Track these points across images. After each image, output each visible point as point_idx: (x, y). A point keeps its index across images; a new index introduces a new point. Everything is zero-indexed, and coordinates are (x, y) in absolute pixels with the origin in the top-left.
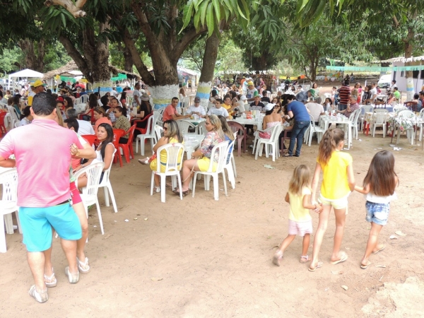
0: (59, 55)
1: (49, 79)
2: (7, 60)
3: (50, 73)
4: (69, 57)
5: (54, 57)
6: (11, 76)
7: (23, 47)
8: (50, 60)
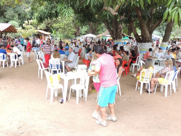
0: (102, 28)
1: (98, 38)
2: (83, 30)
3: (98, 35)
4: (106, 29)
5: (100, 29)
6: (84, 36)
7: (89, 25)
8: (99, 30)
